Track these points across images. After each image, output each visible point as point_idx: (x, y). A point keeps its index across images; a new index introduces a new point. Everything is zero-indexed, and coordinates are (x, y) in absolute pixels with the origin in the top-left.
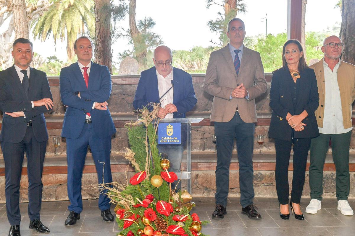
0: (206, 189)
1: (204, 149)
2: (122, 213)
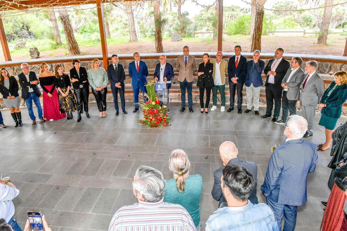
2: (144, 112)
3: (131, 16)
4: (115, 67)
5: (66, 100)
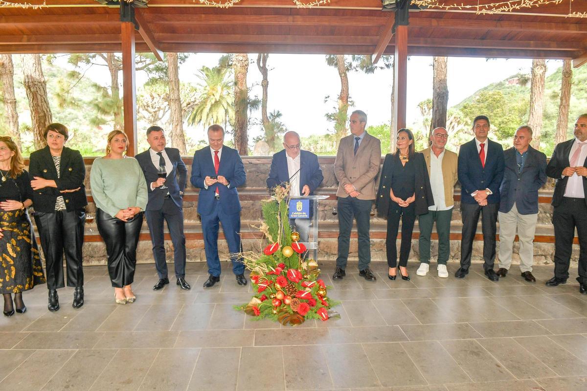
0: (327, 253)
1: (325, 219)
2: (256, 278)
3: (177, 107)
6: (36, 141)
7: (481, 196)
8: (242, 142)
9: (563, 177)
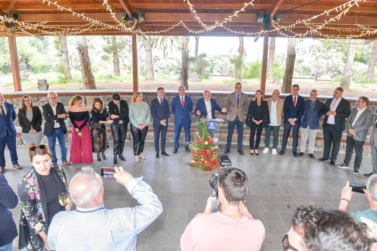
1: (224, 124)
3: (149, 54)
4: (160, 101)
5: (101, 137)
6: (84, 77)
7: (292, 121)
8: (185, 79)
9: (327, 115)
